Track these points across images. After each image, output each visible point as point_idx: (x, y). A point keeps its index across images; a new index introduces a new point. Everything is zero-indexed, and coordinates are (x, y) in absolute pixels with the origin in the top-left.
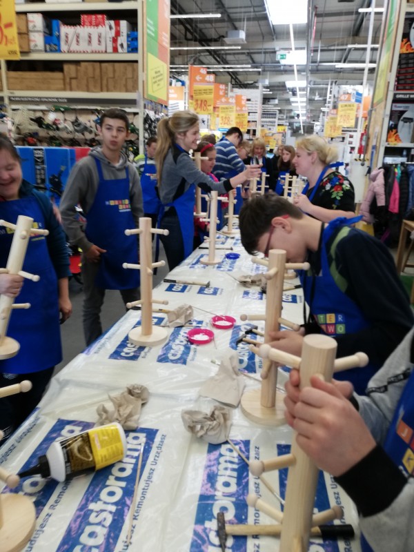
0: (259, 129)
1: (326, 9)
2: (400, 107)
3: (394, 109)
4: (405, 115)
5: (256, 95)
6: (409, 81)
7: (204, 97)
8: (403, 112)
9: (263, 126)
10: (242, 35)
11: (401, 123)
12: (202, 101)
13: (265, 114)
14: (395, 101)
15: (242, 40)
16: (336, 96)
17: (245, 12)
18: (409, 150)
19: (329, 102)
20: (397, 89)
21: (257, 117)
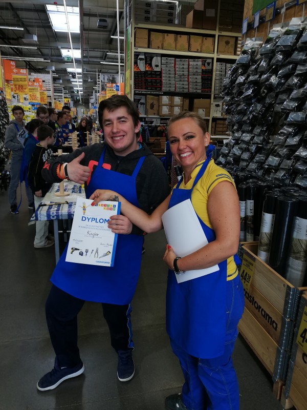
0: (53, 101)
1: (90, 27)
2: (138, 97)
3: (135, 98)
4: (141, 101)
5: (48, 77)
6: (140, 85)
7: (21, 83)
8: (139, 100)
9: (55, 99)
10: (35, 38)
11: (139, 105)
12: (19, 86)
13: (56, 91)
14: (135, 94)
15: (36, 41)
16: (103, 81)
17: (35, 22)
18: (145, 118)
19: (99, 84)
20: (135, 88)
21: (51, 93)
